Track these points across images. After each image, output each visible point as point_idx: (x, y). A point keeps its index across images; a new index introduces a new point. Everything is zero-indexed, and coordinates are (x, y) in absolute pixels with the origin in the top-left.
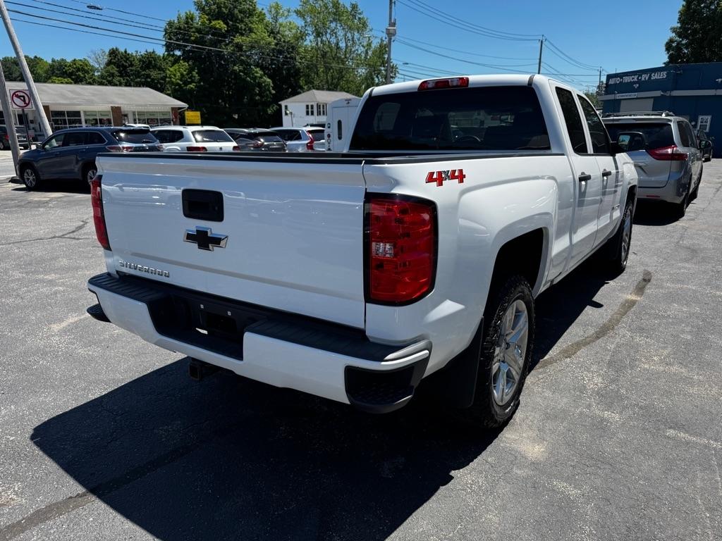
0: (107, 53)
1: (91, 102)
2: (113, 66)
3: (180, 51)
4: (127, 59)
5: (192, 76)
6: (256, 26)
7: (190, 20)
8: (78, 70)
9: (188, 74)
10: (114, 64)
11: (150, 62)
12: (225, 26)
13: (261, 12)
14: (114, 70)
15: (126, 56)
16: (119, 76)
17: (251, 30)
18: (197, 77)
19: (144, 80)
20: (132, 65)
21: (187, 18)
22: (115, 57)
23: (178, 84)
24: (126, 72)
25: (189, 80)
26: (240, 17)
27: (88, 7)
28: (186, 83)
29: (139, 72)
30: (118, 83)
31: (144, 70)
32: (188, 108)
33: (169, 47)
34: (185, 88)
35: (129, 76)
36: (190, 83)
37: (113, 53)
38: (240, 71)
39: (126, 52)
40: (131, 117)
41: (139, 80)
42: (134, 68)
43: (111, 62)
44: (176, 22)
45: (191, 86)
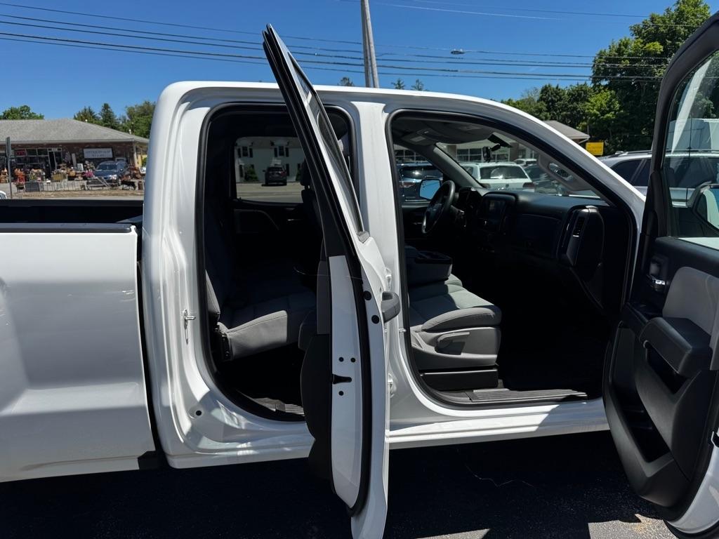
0: (540, 90)
2: (543, 102)
3: (606, 80)
4: (557, 94)
5: (612, 105)
7: (622, 47)
9: (607, 103)
10: (544, 100)
11: (580, 95)
12: (662, 47)
14: (544, 106)
15: (557, 92)
16: (547, 111)
18: (617, 106)
19: (569, 113)
20: (560, 100)
21: (620, 45)
22: (546, 93)
23: (595, 115)
24: (554, 107)
25: (608, 109)
26: (683, 33)
27: (452, 53)
28: (603, 114)
29: (566, 106)
30: (544, 118)
31: (572, 103)
32: (590, 139)
33: (595, 79)
34: (602, 117)
35: (556, 111)
36: (608, 112)
37: (545, 90)
39: (557, 87)
41: (565, 113)
42: (562, 102)
43: (541, 99)
44: (608, 51)
45: (608, 115)
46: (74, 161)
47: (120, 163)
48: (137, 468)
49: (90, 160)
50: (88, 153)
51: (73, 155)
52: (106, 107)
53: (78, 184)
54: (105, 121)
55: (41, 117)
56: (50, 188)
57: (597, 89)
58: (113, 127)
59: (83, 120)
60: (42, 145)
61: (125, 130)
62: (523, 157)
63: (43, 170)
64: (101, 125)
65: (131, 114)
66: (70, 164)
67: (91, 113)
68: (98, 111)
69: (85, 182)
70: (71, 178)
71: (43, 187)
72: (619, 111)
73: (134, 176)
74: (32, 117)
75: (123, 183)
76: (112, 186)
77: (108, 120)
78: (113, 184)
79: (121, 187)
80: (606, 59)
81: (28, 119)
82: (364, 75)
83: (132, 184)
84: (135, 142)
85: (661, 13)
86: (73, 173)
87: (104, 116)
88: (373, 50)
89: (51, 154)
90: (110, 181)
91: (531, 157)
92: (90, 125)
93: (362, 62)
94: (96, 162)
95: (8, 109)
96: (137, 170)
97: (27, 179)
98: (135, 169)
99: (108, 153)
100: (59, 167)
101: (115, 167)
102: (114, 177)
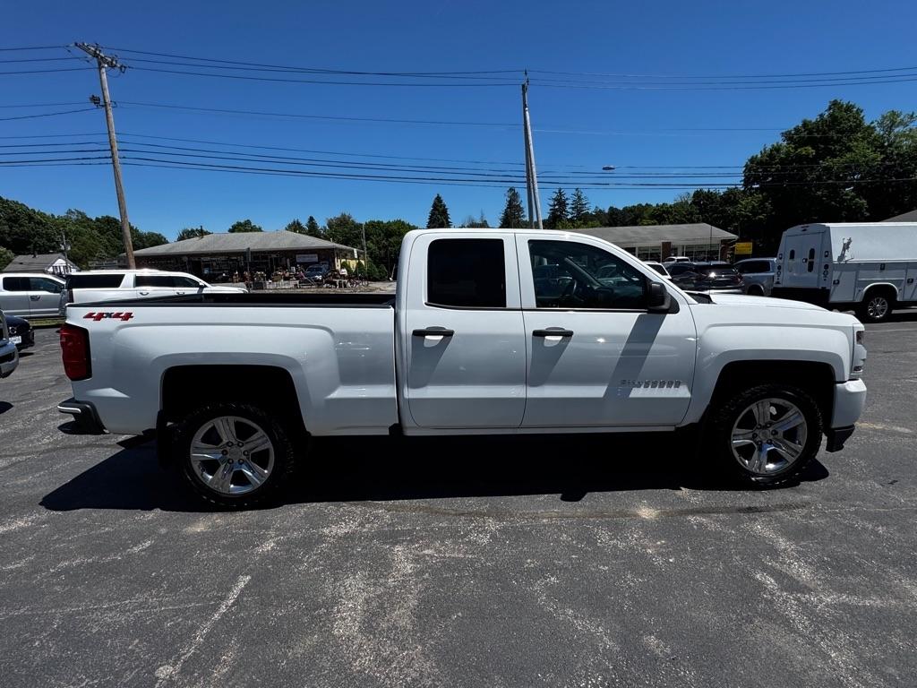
0: (692, 195)
1: (644, 240)
2: (695, 205)
3: (758, 183)
4: (709, 197)
5: (764, 207)
6: (855, 143)
7: (774, 152)
8: (664, 212)
9: (759, 206)
10: (697, 203)
11: (730, 198)
12: (814, 151)
13: (869, 126)
14: (696, 209)
15: (709, 196)
16: (699, 214)
17: (849, 149)
18: (769, 207)
20: (713, 203)
21: (771, 151)
22: (699, 197)
23: (747, 216)
24: (706, 209)
25: (760, 211)
26: (835, 138)
27: (604, 169)
28: (755, 214)
32: (739, 239)
33: (747, 182)
34: (754, 219)
35: (708, 213)
36: (760, 214)
37: (698, 194)
38: (823, 196)
39: (709, 192)
40: (680, 251)
42: (714, 205)
43: (694, 202)
44: (759, 156)
45: (761, 217)
46: (289, 265)
47: (324, 267)
48: (388, 434)
49: (300, 264)
50: (300, 259)
51: (288, 260)
52: (311, 219)
53: (292, 283)
54: (310, 231)
55: (260, 230)
56: (271, 287)
57: (748, 192)
58: (316, 237)
59: (295, 231)
60: (264, 252)
61: (326, 238)
62: (676, 255)
63: (265, 273)
64: (307, 234)
65: (330, 225)
66: (285, 268)
67: (299, 224)
68: (304, 223)
69: (298, 282)
70: (286, 279)
71: (266, 286)
72: (770, 213)
73: (335, 277)
74: (254, 229)
75: (327, 282)
76: (319, 285)
77: (312, 230)
78: (319, 283)
79: (325, 286)
80: (758, 164)
81: (251, 231)
82: (526, 190)
83: (334, 283)
84: (336, 248)
85: (813, 118)
86: (287, 274)
87: (309, 227)
88: (534, 170)
89: (271, 259)
90: (317, 281)
91: (683, 255)
92: (301, 235)
93: (525, 179)
94: (306, 265)
95: (235, 223)
96: (337, 271)
97: (252, 279)
98: (336, 271)
99: (315, 258)
100: (277, 270)
101: (321, 269)
102: (320, 277)
